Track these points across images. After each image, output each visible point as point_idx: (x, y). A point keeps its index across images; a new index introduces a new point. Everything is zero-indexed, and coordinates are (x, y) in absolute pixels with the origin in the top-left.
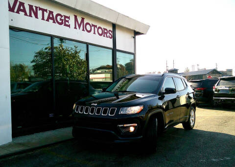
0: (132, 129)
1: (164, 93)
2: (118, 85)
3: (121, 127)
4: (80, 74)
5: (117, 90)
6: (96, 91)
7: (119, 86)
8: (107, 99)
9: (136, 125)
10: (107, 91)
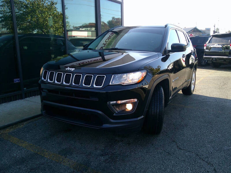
0: (129, 107)
1: (170, 51)
2: (103, 41)
3: (113, 105)
4: (57, 29)
5: (102, 47)
6: (76, 49)
7: (105, 43)
8: (89, 60)
9: (136, 100)
10: (90, 49)
